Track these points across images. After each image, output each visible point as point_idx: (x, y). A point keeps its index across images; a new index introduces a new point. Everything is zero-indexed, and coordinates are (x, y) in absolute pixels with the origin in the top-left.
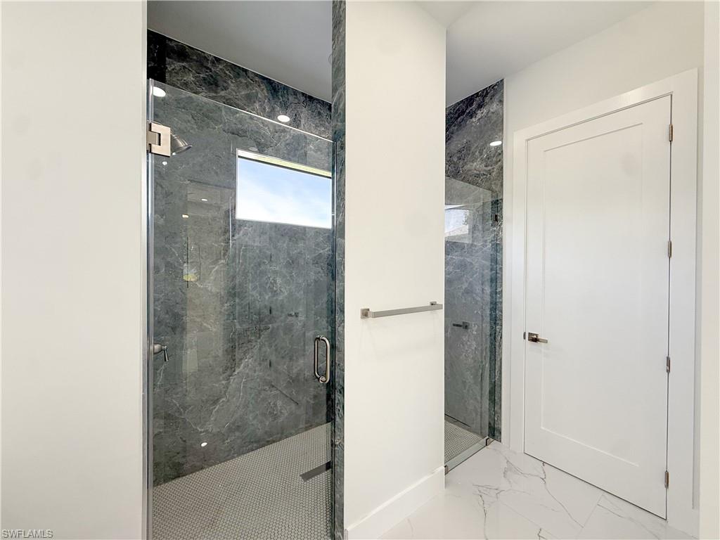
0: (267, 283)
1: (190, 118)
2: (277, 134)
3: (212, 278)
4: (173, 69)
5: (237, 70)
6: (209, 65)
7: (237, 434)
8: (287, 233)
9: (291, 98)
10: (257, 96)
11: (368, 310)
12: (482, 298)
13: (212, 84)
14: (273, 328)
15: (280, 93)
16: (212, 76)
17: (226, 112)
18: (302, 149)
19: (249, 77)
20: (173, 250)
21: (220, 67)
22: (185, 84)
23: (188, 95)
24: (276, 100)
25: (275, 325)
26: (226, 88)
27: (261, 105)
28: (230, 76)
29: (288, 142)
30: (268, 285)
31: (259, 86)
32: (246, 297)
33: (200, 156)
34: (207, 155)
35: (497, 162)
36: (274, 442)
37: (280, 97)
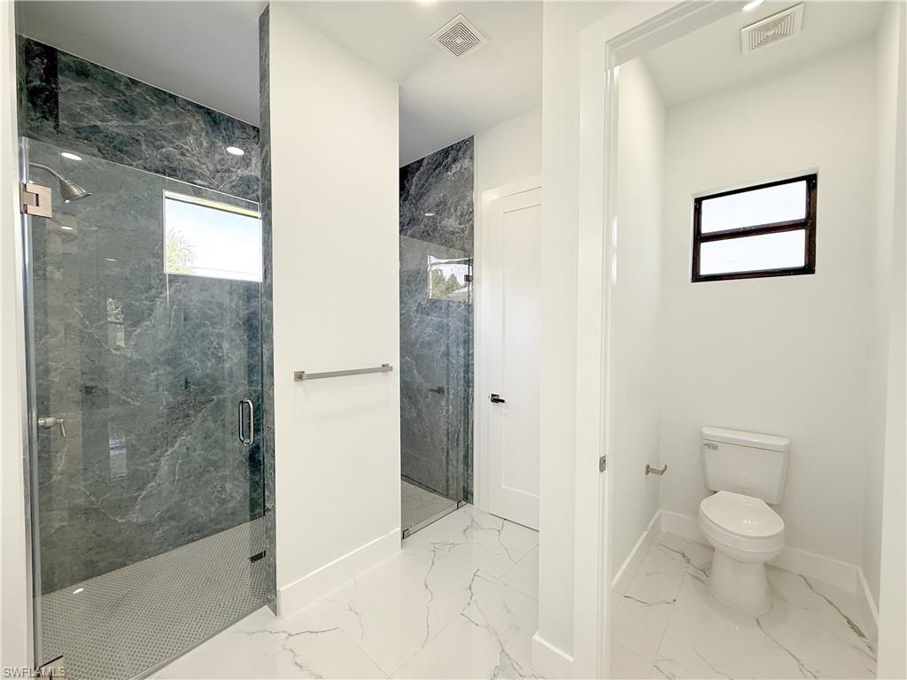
0: (209, 348)
1: (96, 151)
2: (219, 174)
3: (132, 343)
4: (69, 90)
5: (163, 96)
6: (122, 88)
7: (173, 523)
8: (235, 290)
9: (237, 133)
10: (190, 128)
11: (303, 372)
12: (457, 360)
13: (127, 111)
14: (219, 400)
15: (223, 126)
16: (126, 102)
17: (147, 145)
18: (253, 192)
19: (179, 105)
20: (75, 309)
21: (138, 90)
22: (88, 109)
23: (93, 123)
24: (218, 133)
25: (222, 396)
26: (146, 117)
27: (197, 140)
28: (152, 104)
29: (234, 183)
30: (211, 350)
31: (194, 116)
32: (180, 365)
33: (111, 197)
34: (121, 197)
35: (469, 221)
36: (223, 530)
37: (223, 131)
